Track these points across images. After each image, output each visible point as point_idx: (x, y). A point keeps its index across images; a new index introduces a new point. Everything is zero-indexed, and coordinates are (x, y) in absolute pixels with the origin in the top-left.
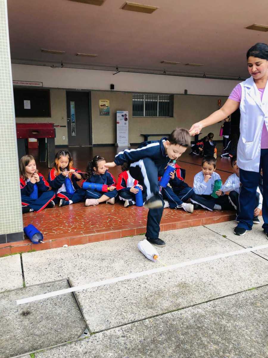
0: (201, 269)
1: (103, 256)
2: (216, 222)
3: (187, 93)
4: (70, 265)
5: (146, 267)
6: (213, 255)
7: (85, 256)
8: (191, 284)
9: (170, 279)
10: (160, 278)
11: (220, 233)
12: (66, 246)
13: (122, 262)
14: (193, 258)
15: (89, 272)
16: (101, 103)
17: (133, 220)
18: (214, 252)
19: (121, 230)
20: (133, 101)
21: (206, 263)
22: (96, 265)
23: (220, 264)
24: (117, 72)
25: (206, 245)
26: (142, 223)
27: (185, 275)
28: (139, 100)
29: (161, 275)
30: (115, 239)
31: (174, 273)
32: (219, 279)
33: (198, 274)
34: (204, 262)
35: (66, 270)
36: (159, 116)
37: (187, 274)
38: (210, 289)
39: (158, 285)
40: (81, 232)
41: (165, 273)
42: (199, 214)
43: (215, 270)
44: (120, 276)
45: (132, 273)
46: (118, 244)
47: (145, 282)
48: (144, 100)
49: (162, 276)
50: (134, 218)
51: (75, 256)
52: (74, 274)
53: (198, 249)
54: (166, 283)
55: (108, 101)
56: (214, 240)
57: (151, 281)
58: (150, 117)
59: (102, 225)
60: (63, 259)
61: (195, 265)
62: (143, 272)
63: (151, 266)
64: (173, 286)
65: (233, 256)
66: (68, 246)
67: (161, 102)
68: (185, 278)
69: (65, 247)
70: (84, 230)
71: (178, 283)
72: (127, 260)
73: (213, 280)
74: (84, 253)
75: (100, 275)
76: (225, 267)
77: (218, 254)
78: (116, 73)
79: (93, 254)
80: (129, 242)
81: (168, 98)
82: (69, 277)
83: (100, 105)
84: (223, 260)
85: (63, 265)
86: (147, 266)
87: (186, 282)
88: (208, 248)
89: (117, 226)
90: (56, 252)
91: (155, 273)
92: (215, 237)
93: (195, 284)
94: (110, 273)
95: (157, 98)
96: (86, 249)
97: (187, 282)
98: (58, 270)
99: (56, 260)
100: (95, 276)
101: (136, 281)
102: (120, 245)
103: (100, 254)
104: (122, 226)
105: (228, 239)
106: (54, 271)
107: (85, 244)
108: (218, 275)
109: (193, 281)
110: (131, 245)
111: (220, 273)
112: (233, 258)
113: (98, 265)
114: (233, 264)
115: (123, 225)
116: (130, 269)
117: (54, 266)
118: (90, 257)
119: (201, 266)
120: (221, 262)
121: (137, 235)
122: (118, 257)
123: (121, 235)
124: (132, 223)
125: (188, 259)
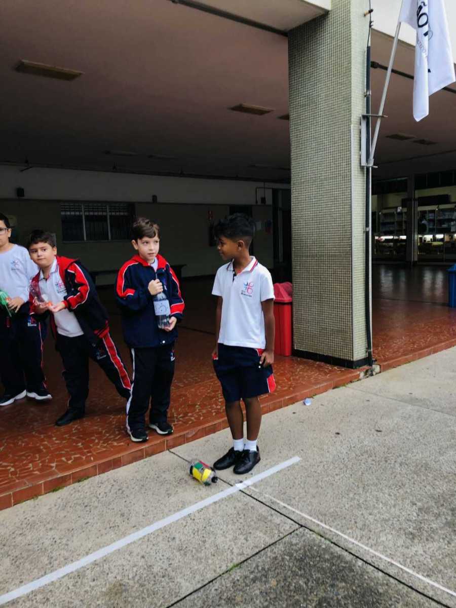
6: (178, 510)
8: (131, 582)
9: (94, 580)
10: (77, 582)
13: (7, 562)
14: (142, 523)
17: (40, 464)
18: (181, 505)
19: (12, 492)
20: (63, 216)
21: (164, 530)
23: (187, 527)
26: (55, 468)
27: (124, 566)
28: (73, 213)
29: (79, 575)
32: (181, 560)
33: (146, 558)
34: (160, 529)
36: (112, 239)
37: (128, 562)
38: (163, 587)
39: (70, 600)
41: (88, 569)
43: (177, 542)
45: (23, 583)
47: (44, 600)
49: (79, 578)
50: (43, 459)
53: (154, 503)
54: (85, 591)
55: (15, 219)
57: (58, 595)
58: (97, 242)
61: (144, 538)
64: (98, 596)
65: (210, 505)
67: (114, 216)
68: (123, 573)
71: (108, 586)
72: (17, 557)
76: (194, 532)
77: (187, 507)
78: (26, 169)
80: (27, 514)
81: (125, 209)
84: (193, 518)
88: (171, 497)
89: (5, 484)
91: (68, 574)
93: (138, 581)
95: (106, 209)
97: (125, 580)
101: (29, 601)
104: (15, 481)
108: (181, 552)
109: (136, 575)
110: (30, 520)
111: (185, 547)
112: (211, 510)
114: (209, 523)
115: (19, 478)
116: (21, 576)
119: (154, 538)
120: (190, 521)
121: (46, 493)
123: (13, 501)
124: (37, 470)
125: (133, 529)
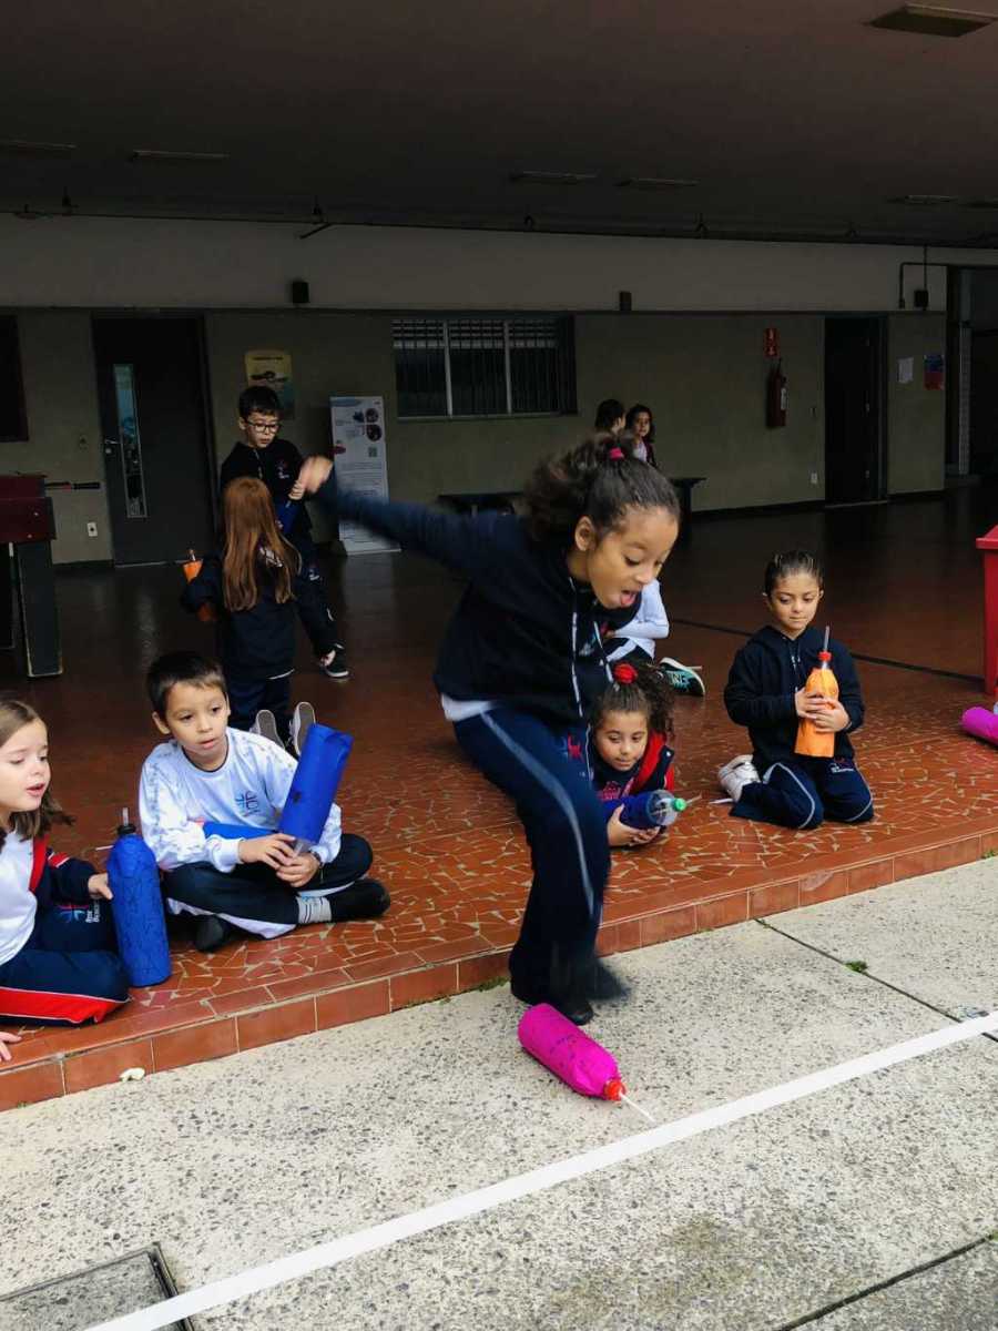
0: (773, 1142)
1: (316, 1114)
2: (813, 899)
3: (630, 304)
4: (160, 1175)
5: (519, 1156)
6: (819, 1065)
7: (227, 1122)
8: (734, 1222)
9: (635, 1205)
10: (592, 1204)
11: (835, 950)
12: (138, 1073)
13: (407, 1136)
14: (729, 1088)
15: (256, 1205)
16: (252, 366)
17: (443, 921)
18: (824, 1055)
19: (388, 978)
20: (398, 351)
21: (793, 1110)
22: (283, 1166)
23: (854, 1109)
24: (320, 225)
25: (783, 1021)
26: (482, 933)
27: (705, 1182)
28: (421, 345)
29: (593, 1189)
30: (365, 1022)
31: (654, 1173)
32: (858, 1187)
33: (760, 1170)
34: (781, 1106)
35: (142, 1203)
36: (515, 410)
37: (713, 1174)
38: (827, 1247)
39: (585, 1244)
40: (204, 1002)
41: (614, 1177)
42: (737, 866)
43: (838, 1143)
44: (402, 1213)
45: (458, 1189)
46: (380, 1046)
47: (519, 1236)
48: (444, 345)
49: (596, 1195)
50: (446, 910)
51: (181, 1126)
52: (183, 1221)
53: (749, 1041)
54: (619, 1228)
55: (287, 359)
56: (816, 992)
57: (551, 1228)
58: (478, 419)
59: (298, 958)
60: (124, 1147)
61: (743, 1124)
62: (510, 1181)
63: (542, 1147)
64: (656, 1244)
65: (907, 1062)
66: (145, 1075)
67: (522, 350)
68: (706, 1197)
69: (130, 1079)
70: (216, 990)
71: (675, 1224)
72: (427, 1127)
73: (832, 1193)
74: (222, 1106)
75: (309, 1216)
76: (879, 1123)
77: (840, 1058)
78: (315, 232)
79: (266, 1108)
80: (430, 1034)
81: (550, 331)
82: (156, 1240)
83: (249, 374)
84: (866, 1089)
85: (126, 1178)
86: (524, 1151)
87: (709, 1215)
88: (789, 1032)
89: (368, 957)
90: (86, 1110)
91: (565, 1182)
92: (818, 975)
93: (753, 1223)
94: (353, 1204)
95: (502, 331)
96: (230, 1081)
97: (718, 1216)
98: (102, 1208)
99: (90, 1152)
100: (286, 1223)
101: (481, 1232)
102: (389, 1052)
103: (302, 1106)
104: (391, 952)
105: (877, 980)
106: (83, 1216)
107: (225, 1058)
108: (856, 1167)
109: (744, 1207)
110: (441, 1047)
111: (862, 1158)
112: (912, 1076)
113: (294, 1161)
114: (914, 1107)
115: (400, 947)
116: (448, 1171)
117: (84, 1186)
118: (251, 1126)
119: (770, 1126)
120: (859, 1098)
121: (465, 992)
122: (384, 1113)
123: (391, 1000)
124: (438, 933)
125: (707, 1097)
